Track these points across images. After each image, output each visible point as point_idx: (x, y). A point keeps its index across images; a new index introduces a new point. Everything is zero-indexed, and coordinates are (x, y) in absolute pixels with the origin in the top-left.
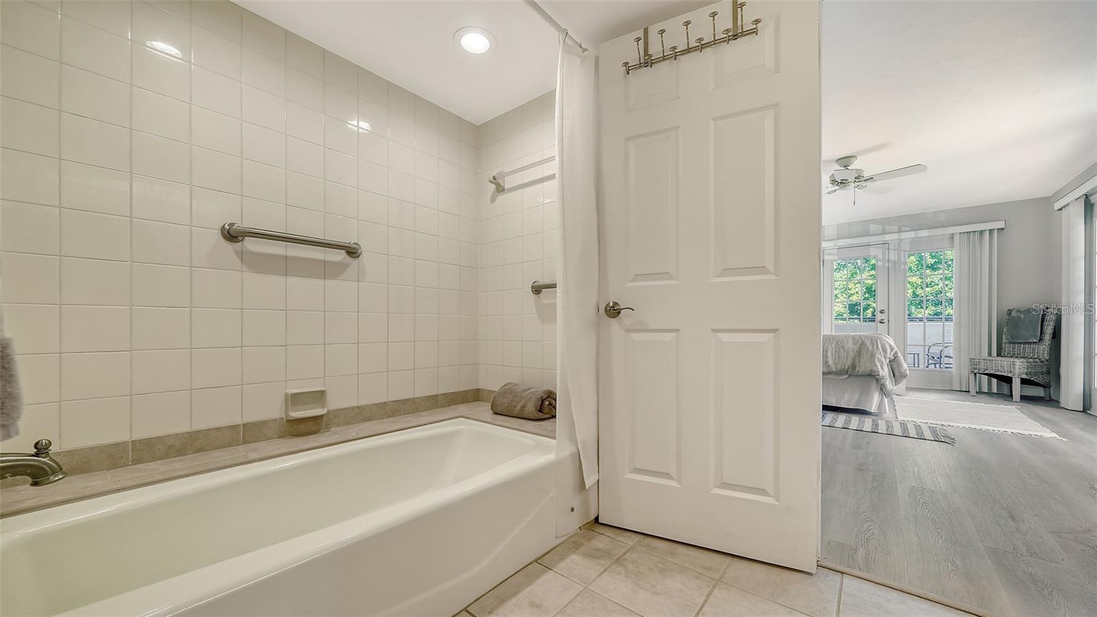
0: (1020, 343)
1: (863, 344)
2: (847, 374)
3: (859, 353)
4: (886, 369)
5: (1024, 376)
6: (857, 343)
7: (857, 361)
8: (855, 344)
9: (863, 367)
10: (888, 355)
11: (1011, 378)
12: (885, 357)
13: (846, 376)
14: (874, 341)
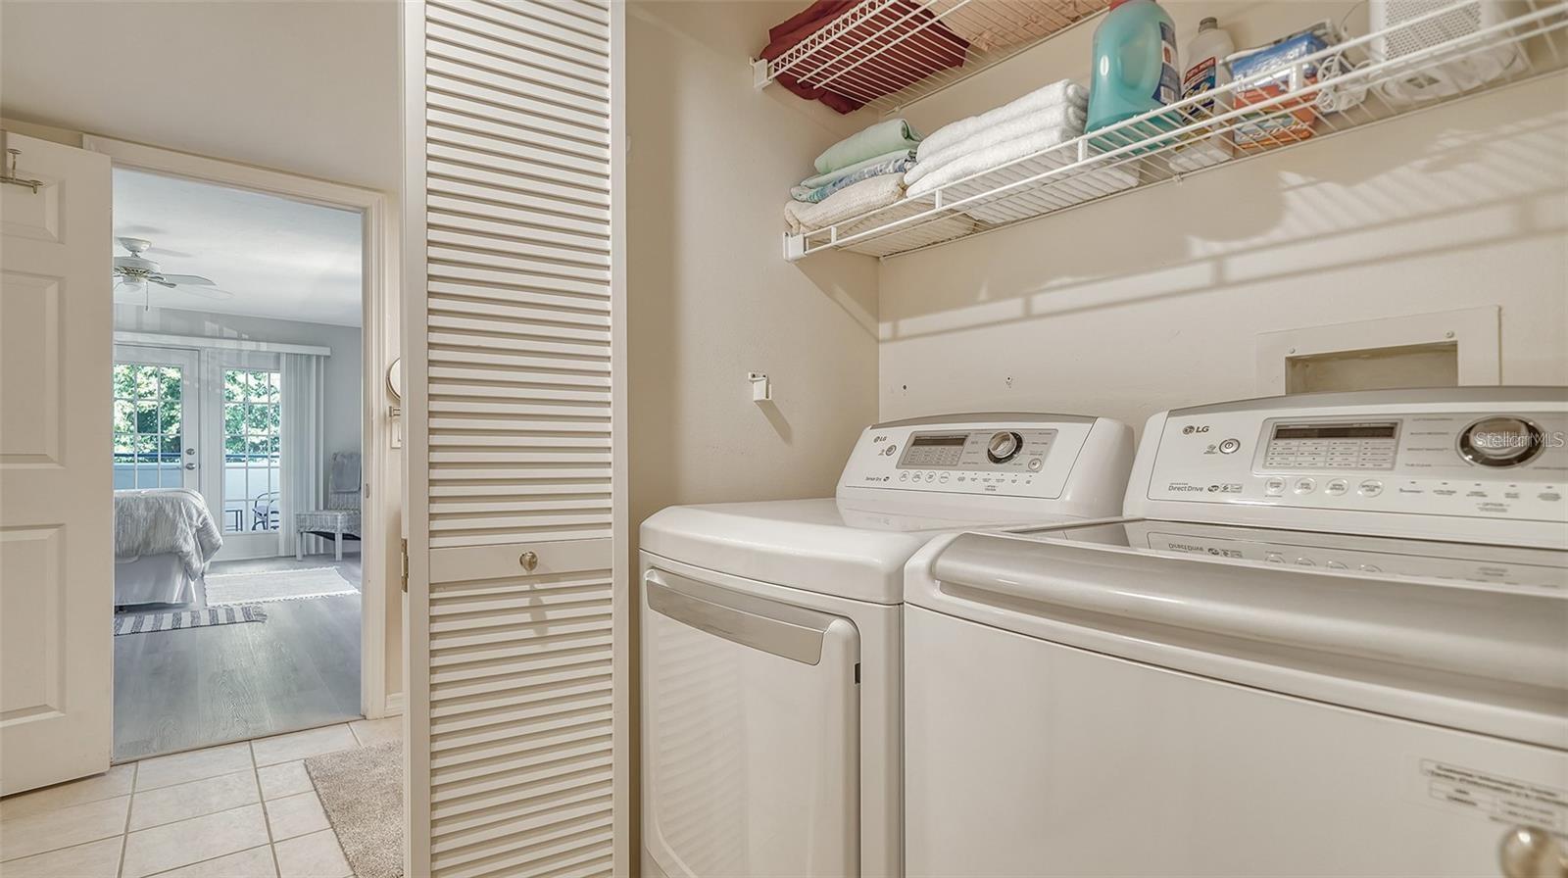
0: (344, 493)
1: (161, 509)
2: (136, 554)
3: (155, 523)
4: (191, 542)
5: (345, 531)
6: (151, 508)
7: (151, 534)
8: (148, 509)
9: (160, 543)
10: (195, 523)
11: (334, 534)
12: (191, 526)
13: (136, 558)
14: (176, 504)
